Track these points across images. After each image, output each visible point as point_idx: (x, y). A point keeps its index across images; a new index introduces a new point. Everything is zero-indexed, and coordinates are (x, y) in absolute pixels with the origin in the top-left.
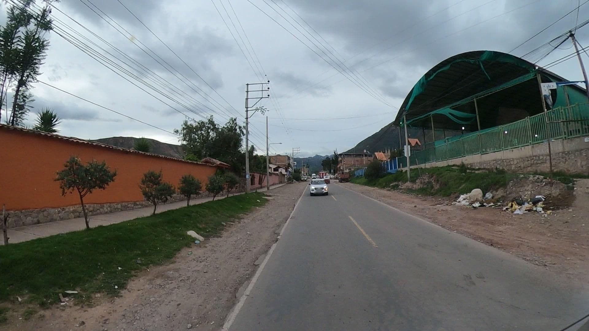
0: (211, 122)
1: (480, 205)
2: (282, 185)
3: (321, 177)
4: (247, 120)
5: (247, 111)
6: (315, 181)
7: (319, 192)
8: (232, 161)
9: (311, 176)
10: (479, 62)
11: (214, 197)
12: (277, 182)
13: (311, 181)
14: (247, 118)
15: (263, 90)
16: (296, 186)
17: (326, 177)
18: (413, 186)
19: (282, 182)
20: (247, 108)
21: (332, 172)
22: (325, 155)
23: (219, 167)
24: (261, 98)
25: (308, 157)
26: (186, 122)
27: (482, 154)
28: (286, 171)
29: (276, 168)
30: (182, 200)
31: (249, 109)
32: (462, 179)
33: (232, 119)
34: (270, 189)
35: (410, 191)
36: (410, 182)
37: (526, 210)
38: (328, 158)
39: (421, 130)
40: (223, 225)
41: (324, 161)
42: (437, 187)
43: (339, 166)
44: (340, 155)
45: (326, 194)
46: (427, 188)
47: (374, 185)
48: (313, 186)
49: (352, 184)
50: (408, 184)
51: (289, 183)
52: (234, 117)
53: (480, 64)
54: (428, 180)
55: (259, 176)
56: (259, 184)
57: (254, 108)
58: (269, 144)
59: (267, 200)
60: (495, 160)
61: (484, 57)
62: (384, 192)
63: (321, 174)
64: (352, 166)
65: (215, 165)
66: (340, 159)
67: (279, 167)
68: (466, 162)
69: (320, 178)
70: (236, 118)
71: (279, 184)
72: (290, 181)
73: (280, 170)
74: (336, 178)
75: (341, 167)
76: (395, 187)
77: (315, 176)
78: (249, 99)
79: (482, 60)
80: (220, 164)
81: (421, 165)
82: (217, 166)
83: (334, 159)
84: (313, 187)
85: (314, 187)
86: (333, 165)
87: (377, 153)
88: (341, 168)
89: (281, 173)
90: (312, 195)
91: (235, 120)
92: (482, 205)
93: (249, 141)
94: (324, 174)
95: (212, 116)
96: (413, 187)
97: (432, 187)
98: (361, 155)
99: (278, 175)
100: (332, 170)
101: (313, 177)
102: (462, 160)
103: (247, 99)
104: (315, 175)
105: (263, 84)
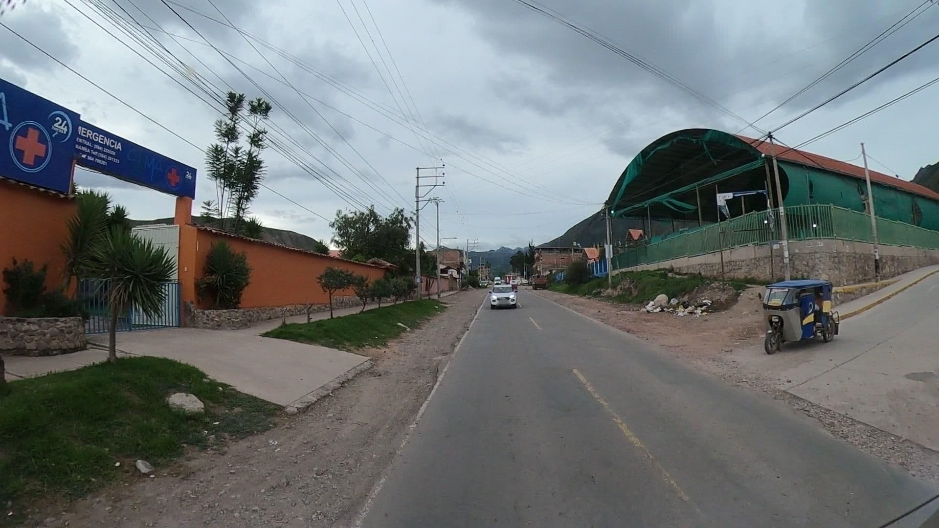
0: (372, 213)
1: (660, 309)
2: (454, 292)
3: (508, 282)
4: (418, 212)
5: (417, 202)
6: (498, 288)
7: (504, 303)
8: (399, 261)
9: (493, 280)
10: (702, 141)
11: (396, 300)
12: (447, 288)
13: (493, 289)
14: (417, 210)
15: (437, 175)
16: (473, 293)
17: (513, 282)
18: (613, 292)
19: (452, 288)
20: (417, 197)
21: (525, 274)
22: (515, 248)
23: (387, 269)
24: (435, 186)
25: (488, 250)
26: (340, 212)
27: (690, 257)
28: (459, 273)
29: (445, 268)
30: (357, 305)
31: (420, 199)
32: (659, 285)
33: (397, 209)
34: (441, 296)
35: (609, 298)
36: (612, 288)
37: (688, 313)
38: (519, 252)
39: (641, 221)
40: (418, 323)
41: (513, 256)
42: (635, 293)
43: (534, 266)
44: (538, 249)
45: (514, 307)
46: (625, 295)
47: (575, 293)
48: (495, 295)
49: (551, 292)
50: (610, 291)
51: (464, 290)
52: (400, 208)
53: (703, 144)
54: (629, 285)
55: (426, 280)
56: (426, 291)
57: (427, 198)
58: (440, 238)
59: (446, 307)
60: (700, 264)
61: (708, 137)
62: (583, 300)
63: (508, 278)
64: (554, 266)
65: (384, 267)
66: (536, 255)
67: (449, 268)
68: (675, 266)
69: (507, 284)
70: (404, 209)
71: (450, 291)
72: (464, 286)
73: (450, 271)
74: (529, 284)
75: (538, 267)
76: (597, 294)
77: (499, 280)
78: (419, 187)
79: (705, 139)
80: (390, 266)
81: (632, 267)
82: (387, 268)
83: (528, 254)
84: (494, 297)
85: (497, 296)
86: (527, 265)
87: (587, 248)
88: (538, 269)
89: (451, 275)
90: (493, 307)
91: (402, 211)
92: (662, 310)
93: (420, 238)
94: (511, 278)
95: (373, 205)
96: (613, 295)
97: (631, 293)
98: (569, 250)
99: (448, 279)
100: (525, 272)
101: (495, 283)
102: (672, 263)
103: (417, 186)
104: (499, 278)
105: (437, 169)
